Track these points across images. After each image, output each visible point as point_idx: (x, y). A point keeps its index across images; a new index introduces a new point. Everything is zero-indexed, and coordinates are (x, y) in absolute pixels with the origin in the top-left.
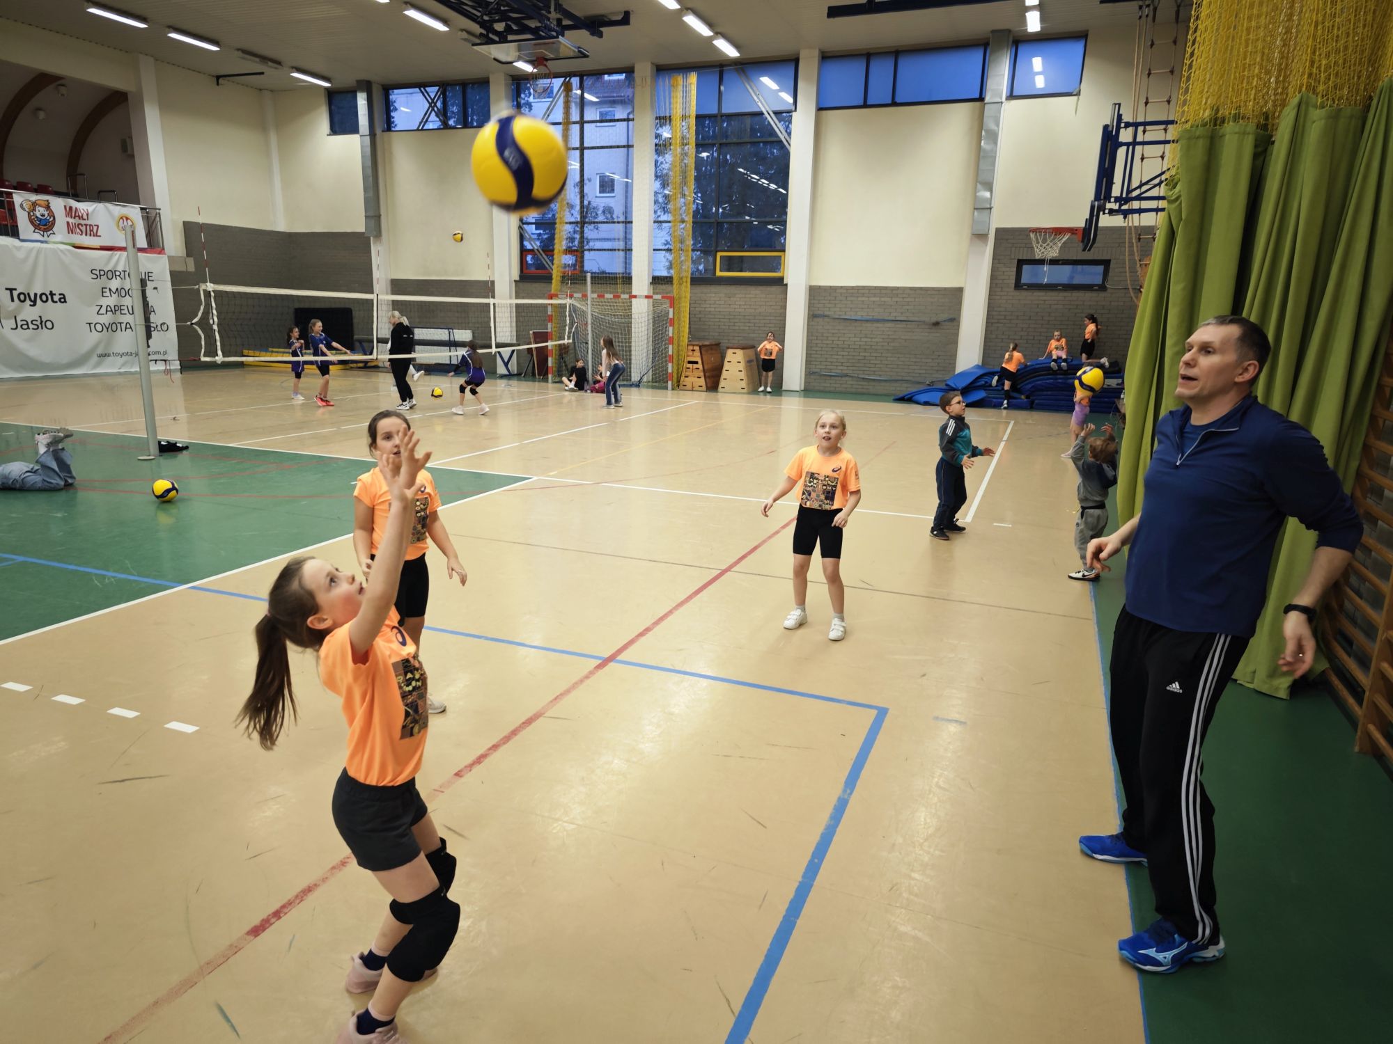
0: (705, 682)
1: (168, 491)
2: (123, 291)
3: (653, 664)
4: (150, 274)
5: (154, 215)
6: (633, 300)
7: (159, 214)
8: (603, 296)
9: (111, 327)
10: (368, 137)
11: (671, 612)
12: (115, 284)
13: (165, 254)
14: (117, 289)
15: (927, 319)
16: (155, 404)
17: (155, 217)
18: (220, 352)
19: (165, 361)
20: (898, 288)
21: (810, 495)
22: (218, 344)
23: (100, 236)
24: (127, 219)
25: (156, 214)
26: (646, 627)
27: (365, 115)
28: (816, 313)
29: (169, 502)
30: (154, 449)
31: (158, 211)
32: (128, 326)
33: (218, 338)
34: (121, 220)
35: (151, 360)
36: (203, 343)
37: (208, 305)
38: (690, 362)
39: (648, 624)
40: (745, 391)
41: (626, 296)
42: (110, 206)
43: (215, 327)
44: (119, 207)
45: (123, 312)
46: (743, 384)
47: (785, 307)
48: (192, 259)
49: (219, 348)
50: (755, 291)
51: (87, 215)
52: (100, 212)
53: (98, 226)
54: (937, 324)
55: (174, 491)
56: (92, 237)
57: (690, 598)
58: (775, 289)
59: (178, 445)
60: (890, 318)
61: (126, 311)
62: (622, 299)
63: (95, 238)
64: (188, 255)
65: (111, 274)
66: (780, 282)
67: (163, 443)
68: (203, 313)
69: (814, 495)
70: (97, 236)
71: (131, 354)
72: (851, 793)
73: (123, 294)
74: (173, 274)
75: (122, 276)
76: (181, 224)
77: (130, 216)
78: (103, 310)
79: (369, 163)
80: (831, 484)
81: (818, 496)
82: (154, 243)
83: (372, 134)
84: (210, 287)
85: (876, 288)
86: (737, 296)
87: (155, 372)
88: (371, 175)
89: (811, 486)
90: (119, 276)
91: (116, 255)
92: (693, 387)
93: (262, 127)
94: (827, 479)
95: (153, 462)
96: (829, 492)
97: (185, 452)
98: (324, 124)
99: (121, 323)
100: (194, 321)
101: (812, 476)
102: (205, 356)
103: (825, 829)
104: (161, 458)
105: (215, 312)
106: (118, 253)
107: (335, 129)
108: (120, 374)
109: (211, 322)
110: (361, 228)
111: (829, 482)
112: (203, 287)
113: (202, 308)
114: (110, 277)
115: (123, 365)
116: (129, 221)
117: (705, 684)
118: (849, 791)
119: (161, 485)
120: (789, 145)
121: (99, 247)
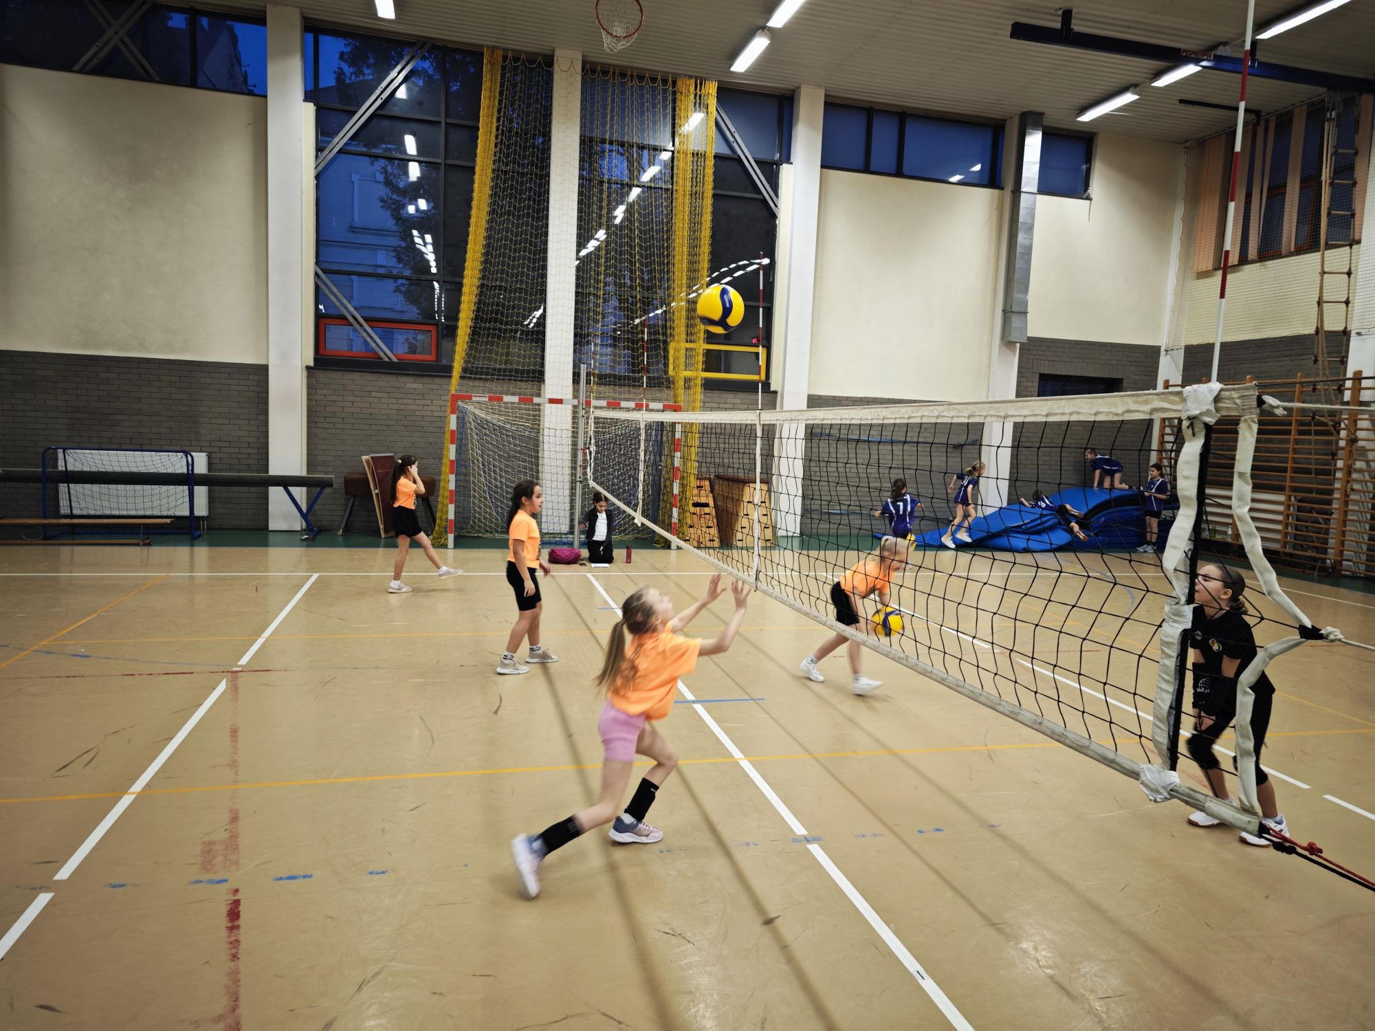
15: (946, 441)
28: (815, 431)
38: (696, 505)
54: (958, 446)
58: (760, 397)
60: (906, 439)
66: (766, 388)
120: (776, 206)
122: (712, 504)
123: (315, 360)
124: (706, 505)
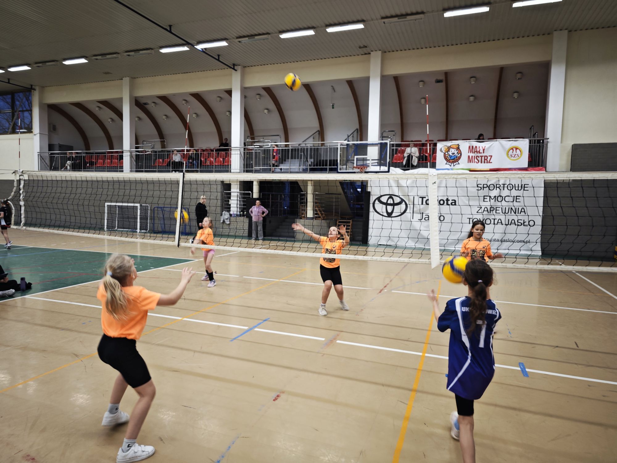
2: (500, 197)
12: (495, 193)
13: (544, 170)
14: (495, 196)
24: (516, 149)
25: (544, 143)
31: (547, 140)
32: (500, 221)
42: (504, 142)
44: (511, 142)
45: (497, 212)
51: (484, 150)
52: (495, 147)
53: (491, 156)
56: (486, 164)
61: (500, 211)
65: (494, 186)
70: (489, 163)
75: (502, 187)
76: (571, 147)
77: (519, 146)
82: (536, 164)
90: (499, 187)
99: (494, 219)
114: (492, 188)
116: (518, 151)
121: (489, 170)
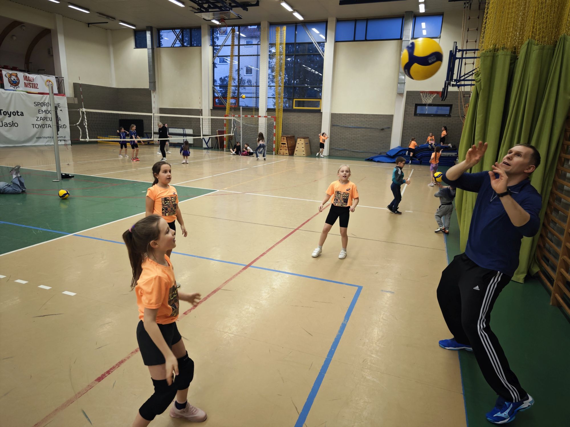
0: (287, 275)
1: (65, 194)
2: (47, 111)
3: (267, 268)
4: (59, 105)
5: (61, 80)
6: (259, 118)
7: (63, 80)
8: (247, 116)
9: (42, 126)
10: (151, 50)
11: (274, 246)
12: (44, 108)
13: (65, 96)
14: (45, 110)
15: (378, 127)
16: (60, 158)
17: (62, 81)
18: (88, 137)
19: (65, 140)
20: (367, 115)
21: (337, 200)
22: (87, 133)
23: (38, 88)
24: (50, 81)
25: (62, 80)
26: (263, 253)
27: (149, 40)
28: (334, 124)
29: (66, 199)
30: (59, 177)
31: (63, 78)
32: (49, 126)
33: (87, 131)
34: (47, 82)
35: (59, 140)
36: (81, 133)
37: (83, 118)
38: (282, 144)
39: (264, 251)
40: (305, 156)
41: (257, 116)
42: (42, 76)
43: (86, 127)
44: (46, 77)
45: (47, 120)
46: (304, 153)
47: (321, 122)
48: (77, 98)
49: (87, 135)
50: (309, 115)
51: (33, 79)
52: (39, 79)
53: (37, 84)
54: (383, 129)
55: (68, 195)
57: (282, 240)
58: (317, 114)
59: (70, 175)
60: (364, 127)
61: (49, 120)
62: (255, 117)
63: (36, 89)
64: (75, 97)
65: (43, 104)
66: (319, 112)
67: (63, 174)
68: (81, 121)
69: (339, 201)
70: (37, 88)
71: (50, 137)
72: (347, 322)
73: (48, 112)
74: (68, 104)
75: (47, 105)
76: (72, 84)
77: (51, 80)
78: (39, 119)
79: (151, 60)
80: (346, 196)
81: (341, 201)
82: (61, 92)
83: (153, 48)
84: (84, 110)
85: (358, 114)
86: (302, 117)
87: (60, 145)
88: (152, 65)
89: (338, 197)
90: (46, 105)
91: (45, 96)
92: (283, 154)
93: (106, 44)
94: (344, 194)
95: (59, 182)
96: (345, 199)
97: (72, 178)
98: (132, 44)
99: (46, 124)
100: (77, 124)
101: (338, 193)
102: (81, 138)
103: (337, 336)
104: (62, 180)
105: (86, 120)
106: (46, 95)
107: (137, 46)
108: (45, 145)
109: (84, 124)
110: (148, 87)
111: (345, 195)
112: (81, 110)
113: (81, 119)
114: (42, 105)
115: (47, 142)
116: (50, 82)
117: (288, 276)
118: (346, 321)
119: (62, 192)
120: (324, 56)
121: (38, 93)
122: (286, 143)
123: (213, 108)
124: (285, 144)
